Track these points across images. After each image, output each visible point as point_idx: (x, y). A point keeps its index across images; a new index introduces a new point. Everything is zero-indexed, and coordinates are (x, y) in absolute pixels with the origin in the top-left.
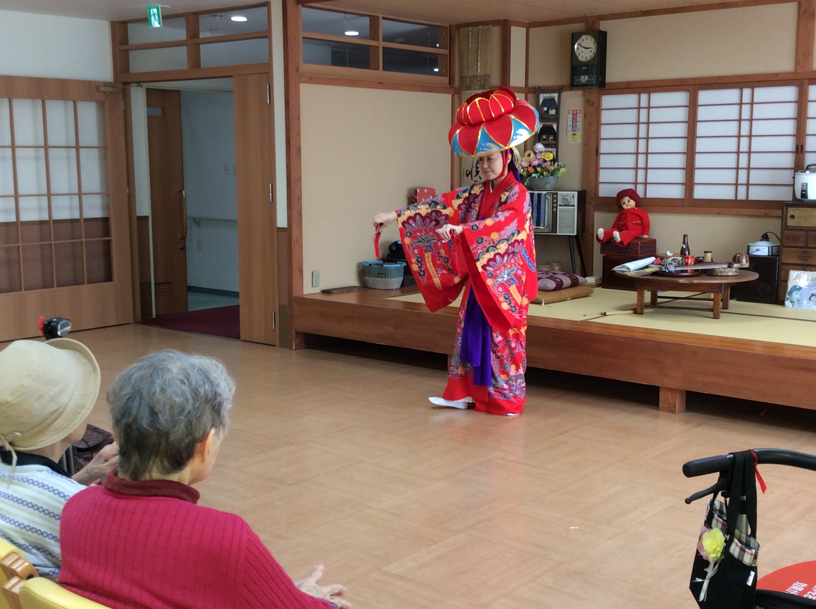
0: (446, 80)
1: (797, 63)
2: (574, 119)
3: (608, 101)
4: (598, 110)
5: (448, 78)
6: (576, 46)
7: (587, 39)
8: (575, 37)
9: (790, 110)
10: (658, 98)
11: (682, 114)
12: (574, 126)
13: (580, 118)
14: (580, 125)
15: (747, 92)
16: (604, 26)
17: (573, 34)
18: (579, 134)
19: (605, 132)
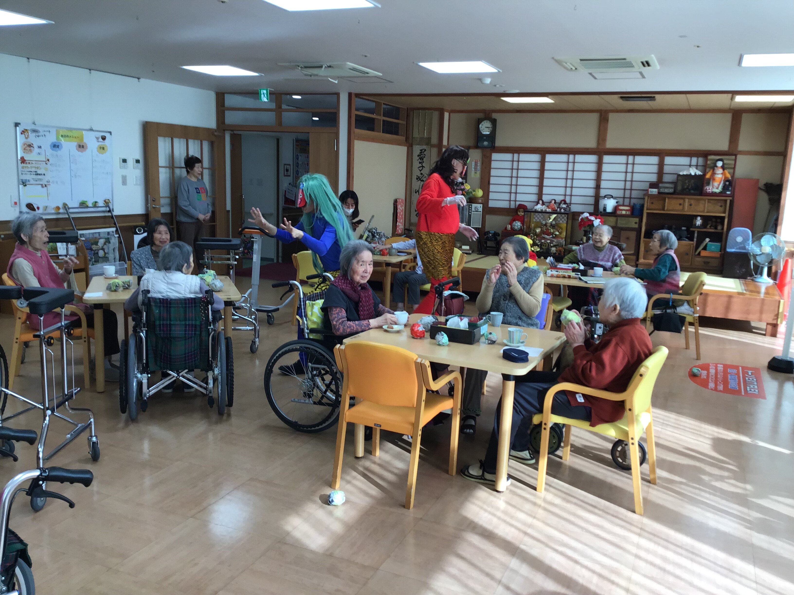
0: (404, 138)
1: (598, 143)
2: (476, 165)
3: (495, 156)
4: (490, 161)
5: (405, 138)
6: (480, 126)
7: (487, 122)
8: (479, 121)
9: (593, 167)
10: (523, 157)
11: (537, 166)
12: (476, 169)
13: (479, 164)
14: (479, 168)
15: (571, 157)
16: (494, 116)
17: (479, 119)
18: (479, 173)
19: (493, 172)
